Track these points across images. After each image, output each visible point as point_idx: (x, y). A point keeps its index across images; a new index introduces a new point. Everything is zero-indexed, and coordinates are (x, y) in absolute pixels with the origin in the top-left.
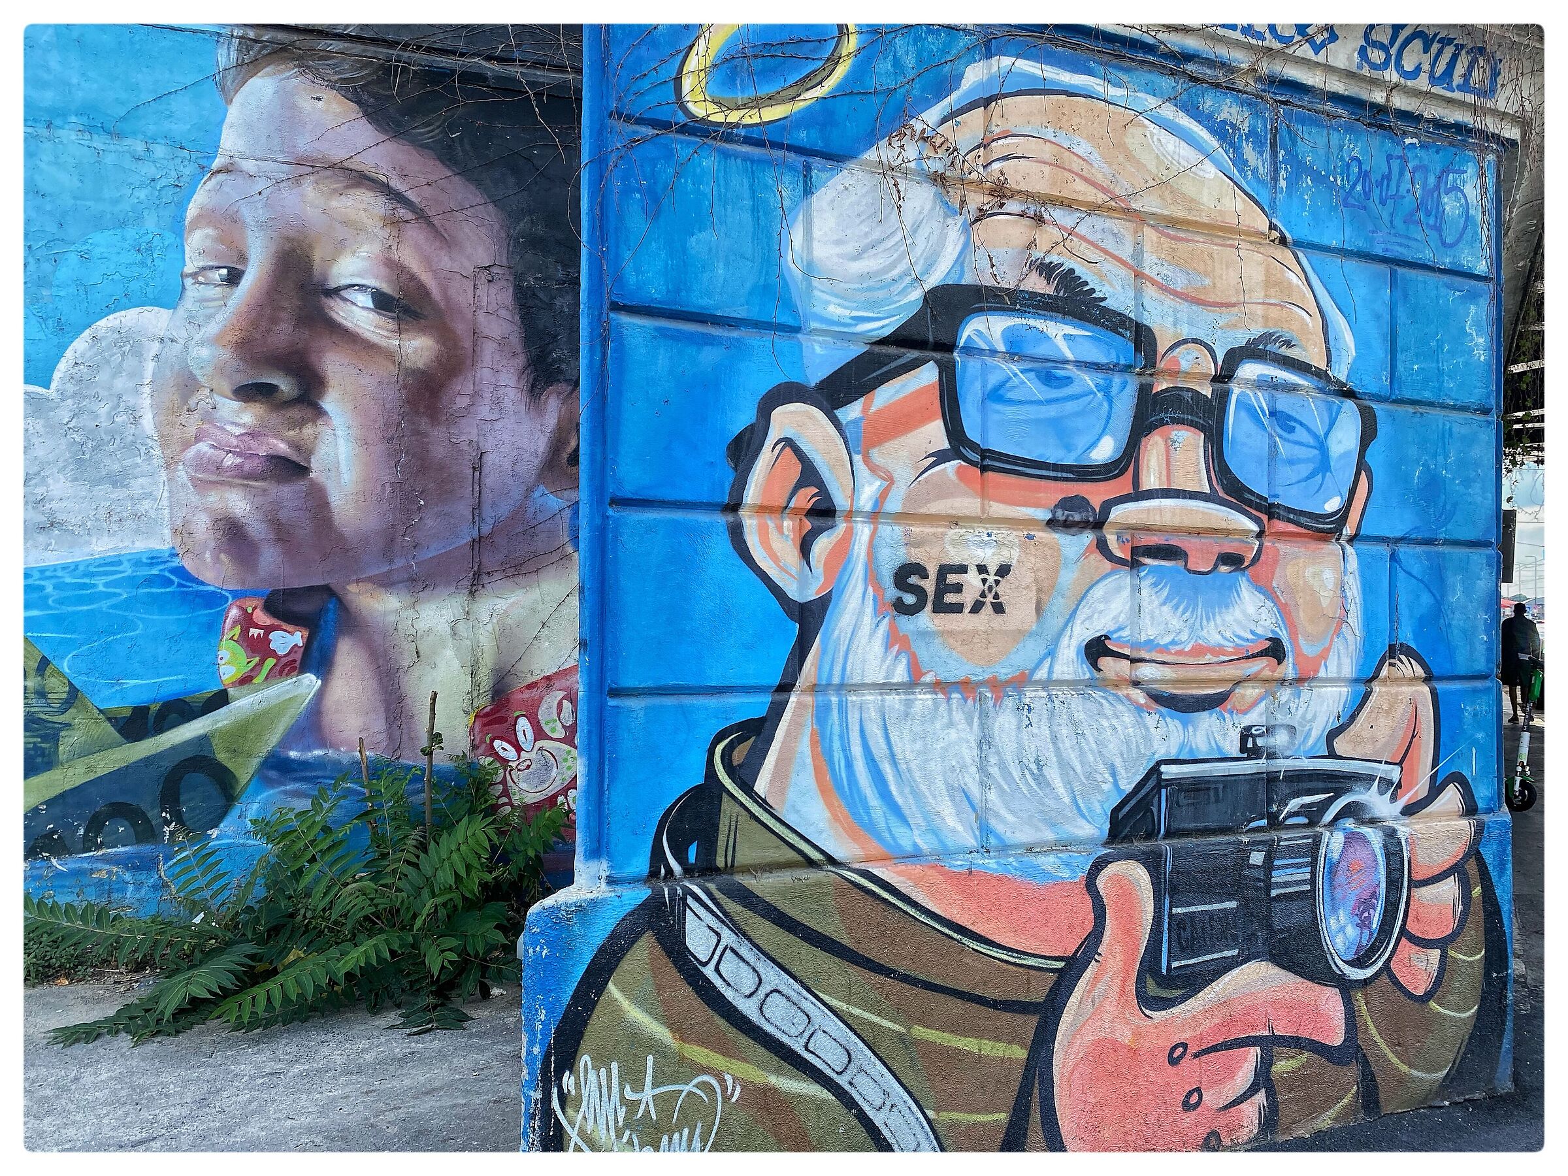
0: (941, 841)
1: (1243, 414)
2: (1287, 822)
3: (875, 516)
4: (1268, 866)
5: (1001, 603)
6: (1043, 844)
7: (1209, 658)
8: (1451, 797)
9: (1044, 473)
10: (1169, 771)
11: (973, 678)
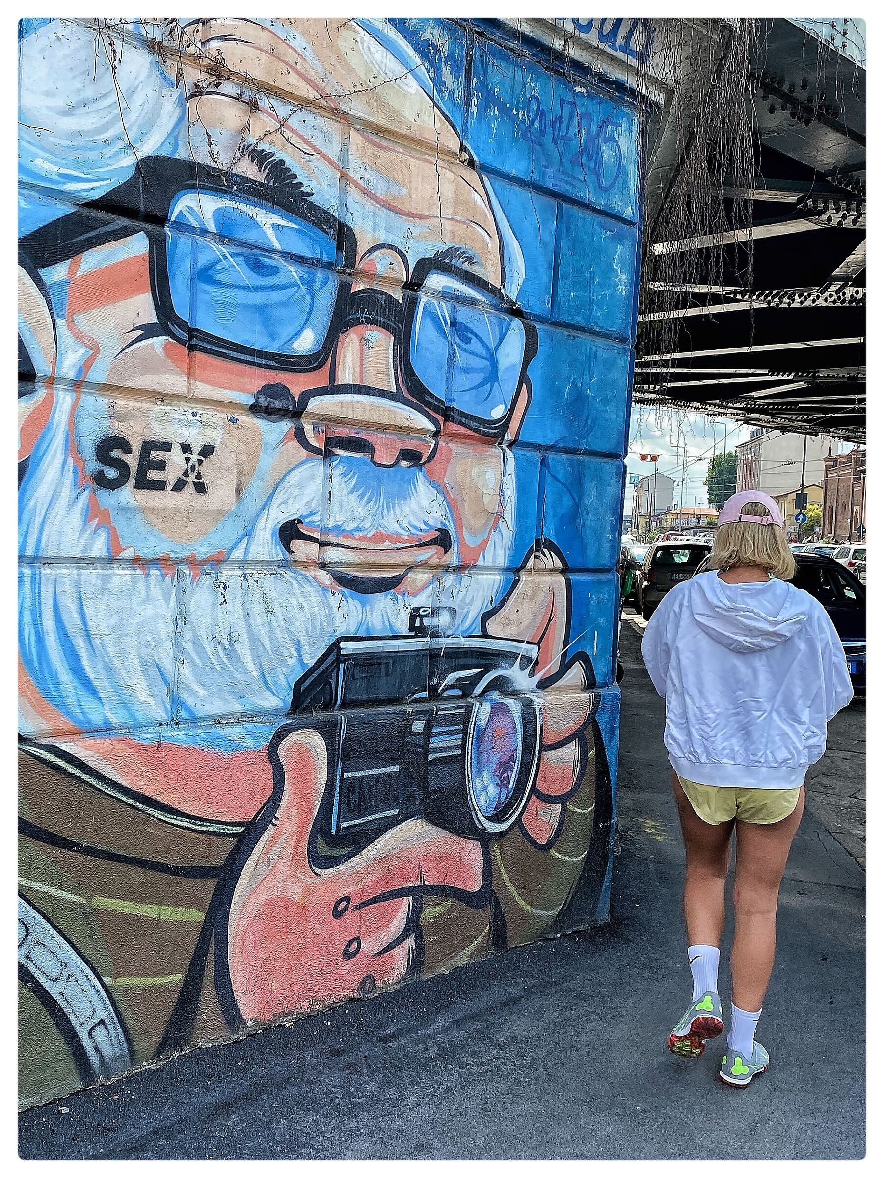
0: (131, 715)
1: (428, 321)
2: (445, 694)
3: (77, 385)
4: (427, 733)
5: (203, 483)
6: (232, 715)
7: (387, 544)
8: (577, 672)
9: (249, 358)
10: (348, 647)
11: (172, 555)
